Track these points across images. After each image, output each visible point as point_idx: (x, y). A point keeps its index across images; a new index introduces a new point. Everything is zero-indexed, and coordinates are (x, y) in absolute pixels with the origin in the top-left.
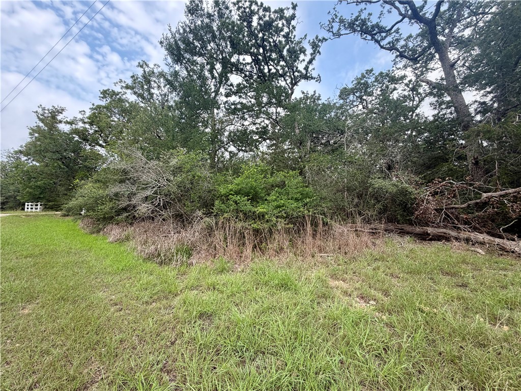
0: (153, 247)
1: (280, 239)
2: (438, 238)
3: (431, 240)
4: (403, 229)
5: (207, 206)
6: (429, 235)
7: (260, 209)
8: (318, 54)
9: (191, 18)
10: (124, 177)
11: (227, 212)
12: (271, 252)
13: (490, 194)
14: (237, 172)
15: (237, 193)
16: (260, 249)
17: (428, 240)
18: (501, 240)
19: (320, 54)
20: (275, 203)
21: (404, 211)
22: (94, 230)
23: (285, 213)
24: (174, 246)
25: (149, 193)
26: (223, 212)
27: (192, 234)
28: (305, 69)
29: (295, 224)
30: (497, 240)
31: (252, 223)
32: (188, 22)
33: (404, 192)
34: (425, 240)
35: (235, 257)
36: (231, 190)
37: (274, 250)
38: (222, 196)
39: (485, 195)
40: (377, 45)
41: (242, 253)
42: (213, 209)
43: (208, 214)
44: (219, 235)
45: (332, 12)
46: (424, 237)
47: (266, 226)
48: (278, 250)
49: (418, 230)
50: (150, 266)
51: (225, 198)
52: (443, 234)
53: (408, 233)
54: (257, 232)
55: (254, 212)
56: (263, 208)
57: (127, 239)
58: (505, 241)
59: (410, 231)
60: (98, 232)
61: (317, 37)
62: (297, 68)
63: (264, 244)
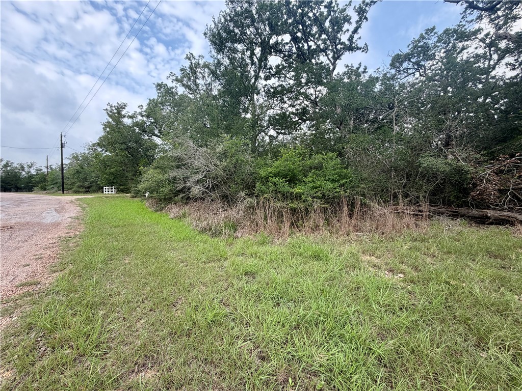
0: (205, 223)
1: (316, 218)
3: (491, 224)
4: (457, 212)
5: (249, 187)
6: (489, 218)
7: (297, 190)
8: (365, 20)
9: (231, 6)
10: (180, 163)
11: (266, 193)
12: (307, 229)
14: (276, 155)
15: (276, 175)
16: (298, 227)
17: (487, 224)
19: (367, 20)
20: (312, 184)
21: (460, 192)
22: (159, 208)
23: (321, 194)
24: (223, 222)
25: (199, 177)
26: (263, 193)
27: (237, 212)
28: (349, 40)
29: (332, 204)
31: (290, 203)
32: (228, 11)
33: (460, 171)
34: (484, 223)
35: (274, 232)
36: (271, 173)
37: (309, 227)
38: (262, 178)
41: (280, 229)
42: (254, 190)
43: (251, 195)
44: (260, 213)
46: (482, 221)
47: (302, 205)
48: (314, 228)
49: (475, 212)
50: (204, 237)
51: (265, 180)
52: (507, 218)
53: (462, 216)
54: (294, 211)
55: (292, 193)
56: (300, 189)
57: (184, 216)
59: (466, 213)
60: (161, 210)
62: (340, 40)
63: (300, 222)
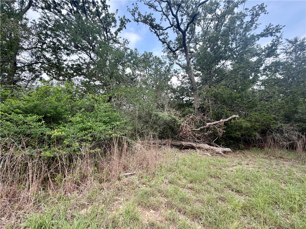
1: (84, 166)
2: (187, 148)
6: (183, 146)
8: (124, 28)
13: (210, 123)
17: (183, 149)
18: (213, 147)
19: (126, 28)
21: (172, 132)
23: (91, 136)
28: (115, 33)
30: (212, 147)
34: (181, 149)
39: (208, 124)
40: (158, 37)
45: (135, 4)
48: (79, 180)
52: (189, 145)
56: (61, 131)
58: (215, 148)
61: (124, 17)
62: (110, 30)
63: (59, 176)
